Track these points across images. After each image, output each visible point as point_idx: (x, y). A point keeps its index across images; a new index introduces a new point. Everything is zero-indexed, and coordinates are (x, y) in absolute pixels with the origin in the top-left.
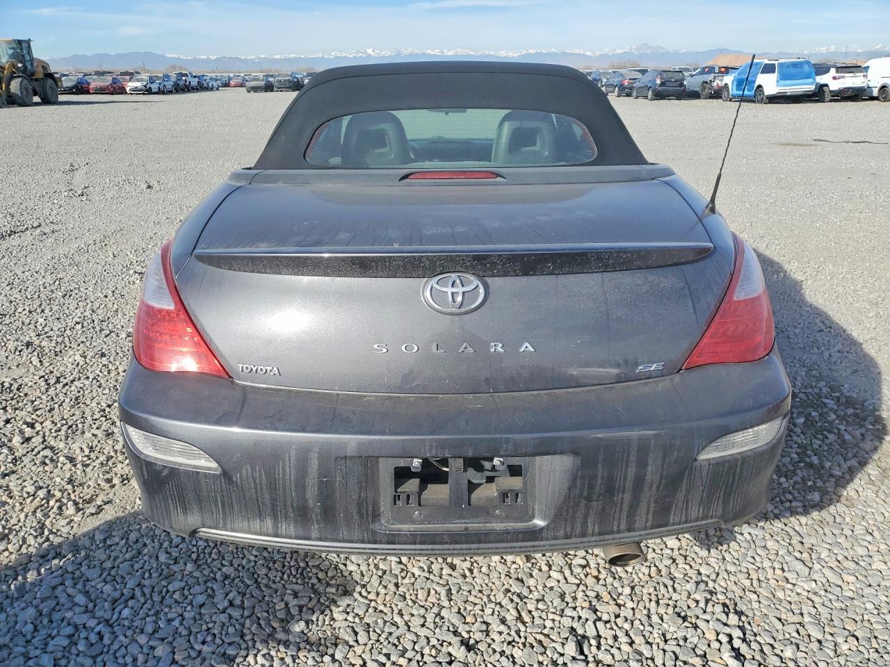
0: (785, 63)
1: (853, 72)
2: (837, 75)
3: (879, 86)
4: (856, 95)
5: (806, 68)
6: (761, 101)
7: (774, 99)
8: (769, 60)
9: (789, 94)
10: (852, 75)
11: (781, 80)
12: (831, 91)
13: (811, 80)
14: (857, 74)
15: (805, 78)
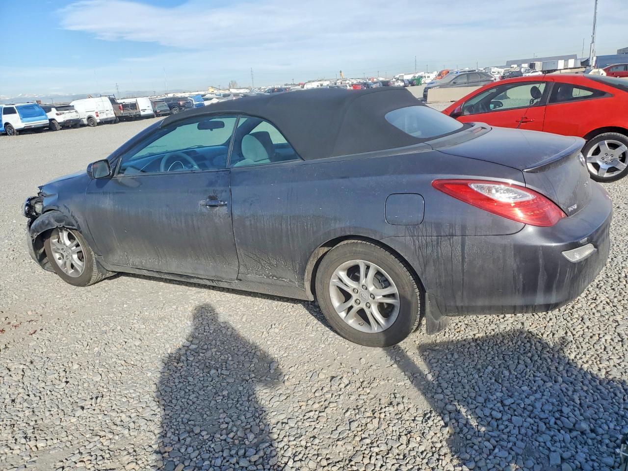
0: (20, 106)
1: (68, 110)
2: (58, 112)
3: (86, 117)
4: (75, 124)
5: (37, 109)
6: (13, 133)
7: (22, 132)
8: (6, 105)
9: (33, 127)
10: (68, 111)
11: (23, 118)
12: (59, 123)
13: (44, 117)
14: (71, 111)
15: (39, 115)
